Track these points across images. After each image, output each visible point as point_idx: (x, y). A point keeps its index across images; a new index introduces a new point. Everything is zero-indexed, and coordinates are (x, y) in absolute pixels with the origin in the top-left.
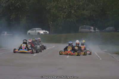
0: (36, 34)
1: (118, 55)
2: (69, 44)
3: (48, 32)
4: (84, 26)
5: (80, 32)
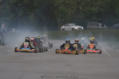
0: (71, 30)
2: (67, 41)
3: (83, 28)
4: (93, 22)
5: (88, 29)
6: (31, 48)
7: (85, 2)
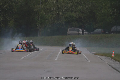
1: (106, 57)
4: (73, 28)
5: (69, 34)
6: (24, 49)
7: (65, 8)
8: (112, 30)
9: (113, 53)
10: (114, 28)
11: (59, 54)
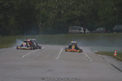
1: (108, 56)
4: (74, 26)
5: (70, 33)
7: (66, 6)
8: (114, 29)
9: (116, 52)
10: (116, 27)
11: (60, 53)
